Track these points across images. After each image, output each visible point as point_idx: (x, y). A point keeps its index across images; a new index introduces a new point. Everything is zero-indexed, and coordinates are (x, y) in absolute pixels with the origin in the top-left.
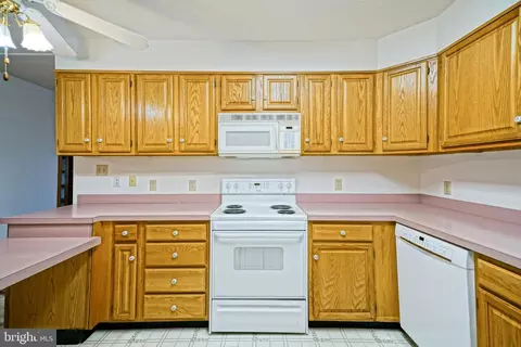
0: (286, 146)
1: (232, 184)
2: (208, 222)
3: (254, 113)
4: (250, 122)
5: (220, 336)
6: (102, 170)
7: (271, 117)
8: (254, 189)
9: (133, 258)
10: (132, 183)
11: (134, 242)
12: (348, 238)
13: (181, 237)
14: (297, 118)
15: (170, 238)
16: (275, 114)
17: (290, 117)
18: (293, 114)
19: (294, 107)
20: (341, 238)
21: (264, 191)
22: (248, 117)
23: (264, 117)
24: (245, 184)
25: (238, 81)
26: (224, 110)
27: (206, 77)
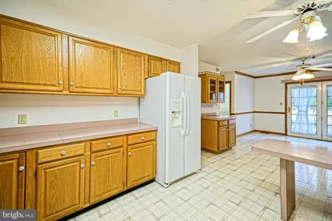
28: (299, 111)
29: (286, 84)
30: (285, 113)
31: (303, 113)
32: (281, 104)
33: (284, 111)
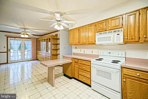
0: (117, 41)
1: (102, 52)
2: (90, 61)
3: (106, 32)
4: (104, 34)
5: (94, 91)
6: (76, 48)
7: (111, 32)
8: (108, 54)
9: (77, 66)
10: (81, 51)
11: (77, 63)
12: (140, 77)
13: (86, 64)
14: (122, 30)
15: (83, 63)
16: (113, 31)
17: (118, 31)
18: (120, 29)
19: (121, 27)
20: (137, 76)
21: (112, 55)
22: (104, 33)
23: (109, 32)
24: (106, 53)
25: (101, 23)
26: (98, 32)
27: (93, 24)
28: (14, 50)
29: (7, 37)
30: (7, 52)
31: (16, 51)
32: (4, 47)
33: (6, 51)
